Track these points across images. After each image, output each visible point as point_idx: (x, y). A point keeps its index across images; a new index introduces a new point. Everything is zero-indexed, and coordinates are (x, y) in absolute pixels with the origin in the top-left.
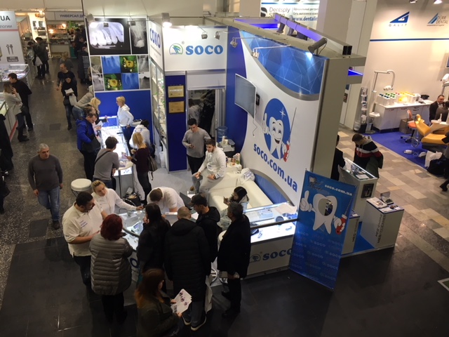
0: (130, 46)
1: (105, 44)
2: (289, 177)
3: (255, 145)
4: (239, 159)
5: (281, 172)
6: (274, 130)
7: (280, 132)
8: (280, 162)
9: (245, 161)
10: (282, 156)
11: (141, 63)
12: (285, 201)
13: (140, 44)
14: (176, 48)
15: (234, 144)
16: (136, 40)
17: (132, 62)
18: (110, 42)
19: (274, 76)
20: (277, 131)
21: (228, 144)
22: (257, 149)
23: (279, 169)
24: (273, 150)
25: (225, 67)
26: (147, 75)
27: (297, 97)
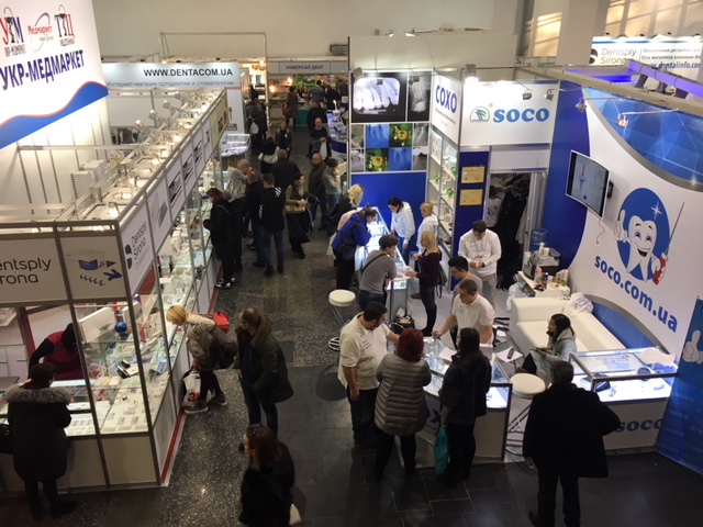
0: (406, 111)
1: (373, 107)
2: (661, 309)
3: (598, 258)
4: (565, 279)
5: (646, 301)
6: (638, 235)
7: (649, 239)
8: (645, 286)
9: (576, 282)
10: (650, 276)
11: (418, 133)
12: (654, 346)
13: (420, 107)
14: (480, 113)
15: (558, 255)
16: (414, 102)
17: (405, 132)
18: (379, 105)
19: (644, 155)
20: (644, 237)
21: (550, 254)
22: (600, 264)
23: (643, 295)
24: (632, 265)
25: (550, 140)
26: (424, 150)
27: (687, 186)
